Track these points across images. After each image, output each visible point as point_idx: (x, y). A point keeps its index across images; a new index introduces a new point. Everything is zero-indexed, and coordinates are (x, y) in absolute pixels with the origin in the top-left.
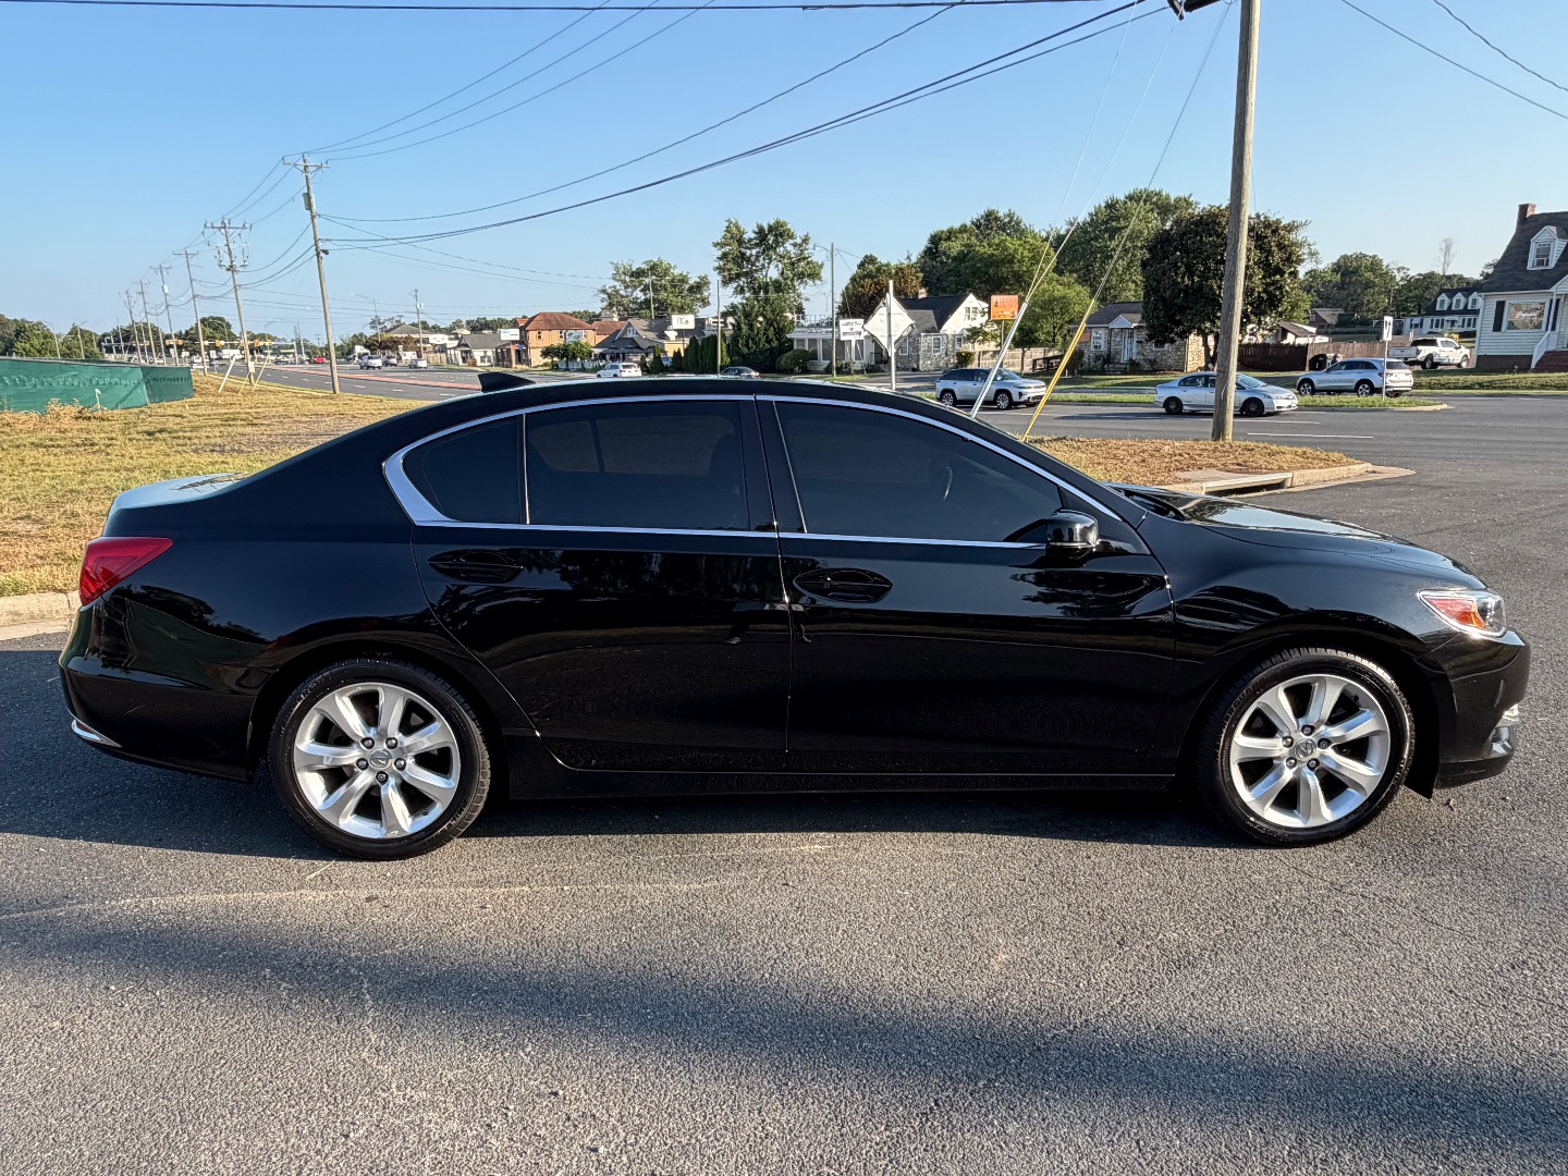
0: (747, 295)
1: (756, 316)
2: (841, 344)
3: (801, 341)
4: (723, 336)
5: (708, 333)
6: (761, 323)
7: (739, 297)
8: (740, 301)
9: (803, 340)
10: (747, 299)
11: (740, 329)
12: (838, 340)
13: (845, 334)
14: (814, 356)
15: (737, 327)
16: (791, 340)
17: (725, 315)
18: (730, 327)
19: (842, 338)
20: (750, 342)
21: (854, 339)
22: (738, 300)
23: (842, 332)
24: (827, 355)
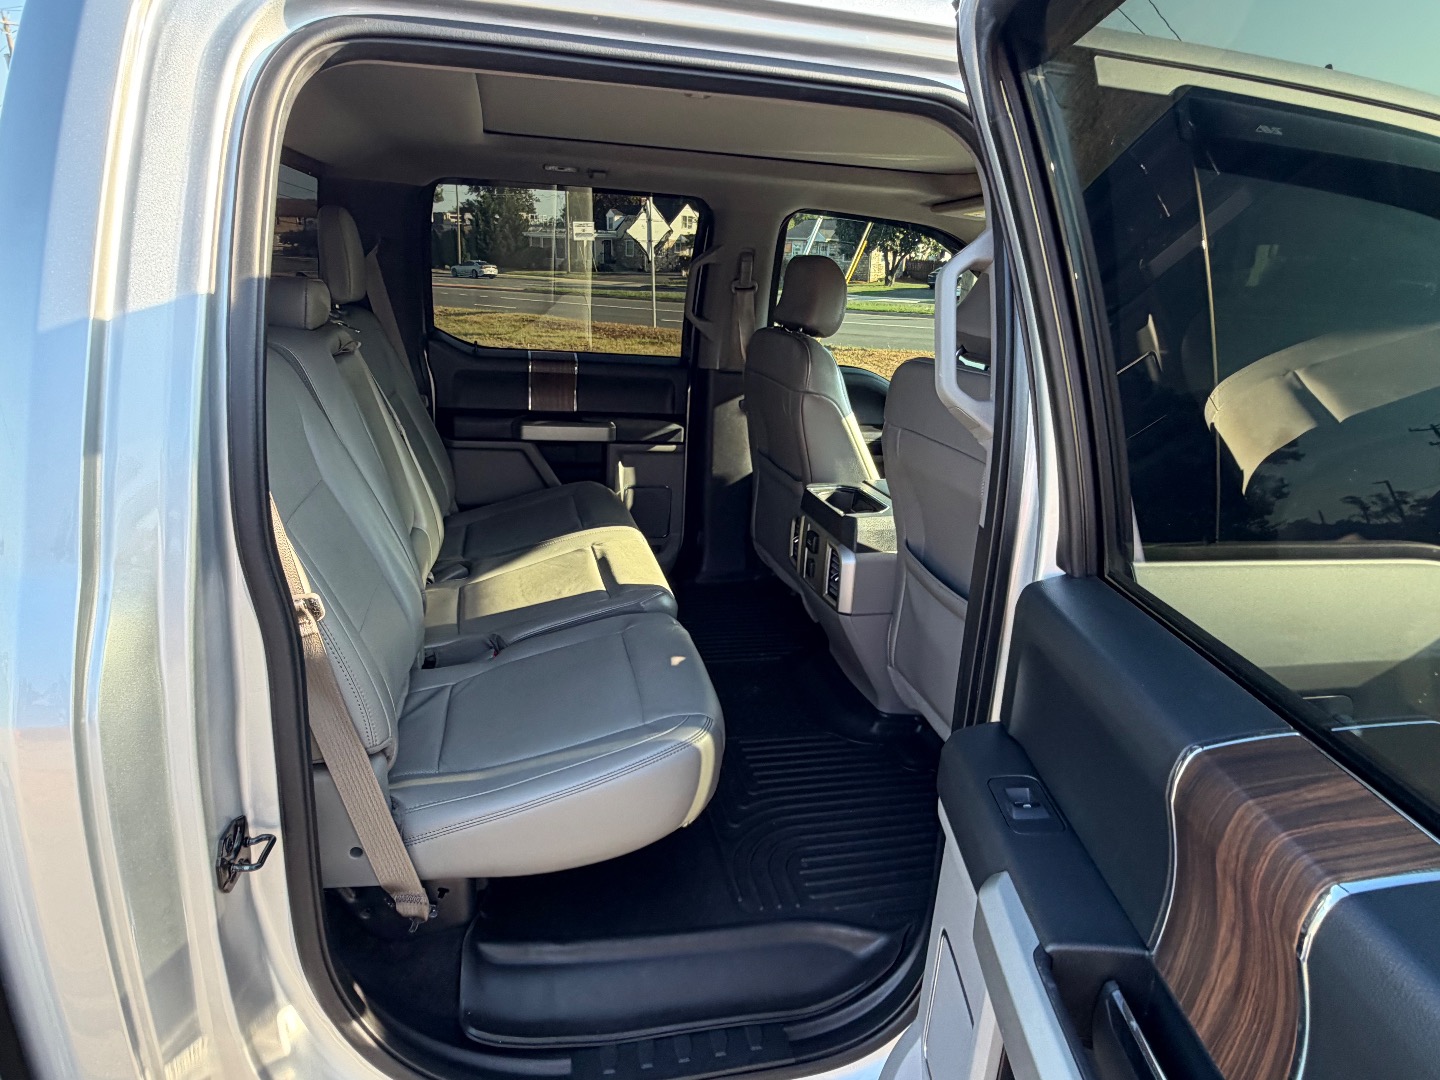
0: (482, 193)
1: (494, 213)
2: (574, 243)
3: (537, 240)
4: (462, 231)
5: (446, 228)
6: (497, 220)
7: (475, 194)
8: (475, 198)
9: (538, 239)
10: (482, 197)
11: (477, 225)
12: (572, 240)
13: (577, 234)
14: (548, 253)
15: (475, 223)
16: (527, 237)
17: (463, 211)
18: (468, 222)
19: (575, 238)
20: (487, 237)
21: (585, 239)
22: (473, 197)
23: (575, 232)
24: (561, 253)
